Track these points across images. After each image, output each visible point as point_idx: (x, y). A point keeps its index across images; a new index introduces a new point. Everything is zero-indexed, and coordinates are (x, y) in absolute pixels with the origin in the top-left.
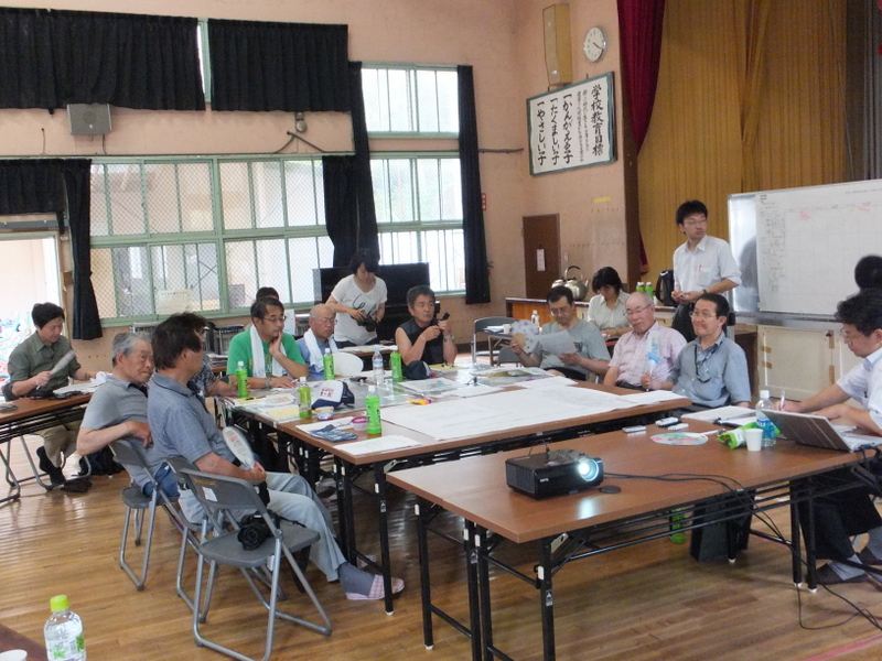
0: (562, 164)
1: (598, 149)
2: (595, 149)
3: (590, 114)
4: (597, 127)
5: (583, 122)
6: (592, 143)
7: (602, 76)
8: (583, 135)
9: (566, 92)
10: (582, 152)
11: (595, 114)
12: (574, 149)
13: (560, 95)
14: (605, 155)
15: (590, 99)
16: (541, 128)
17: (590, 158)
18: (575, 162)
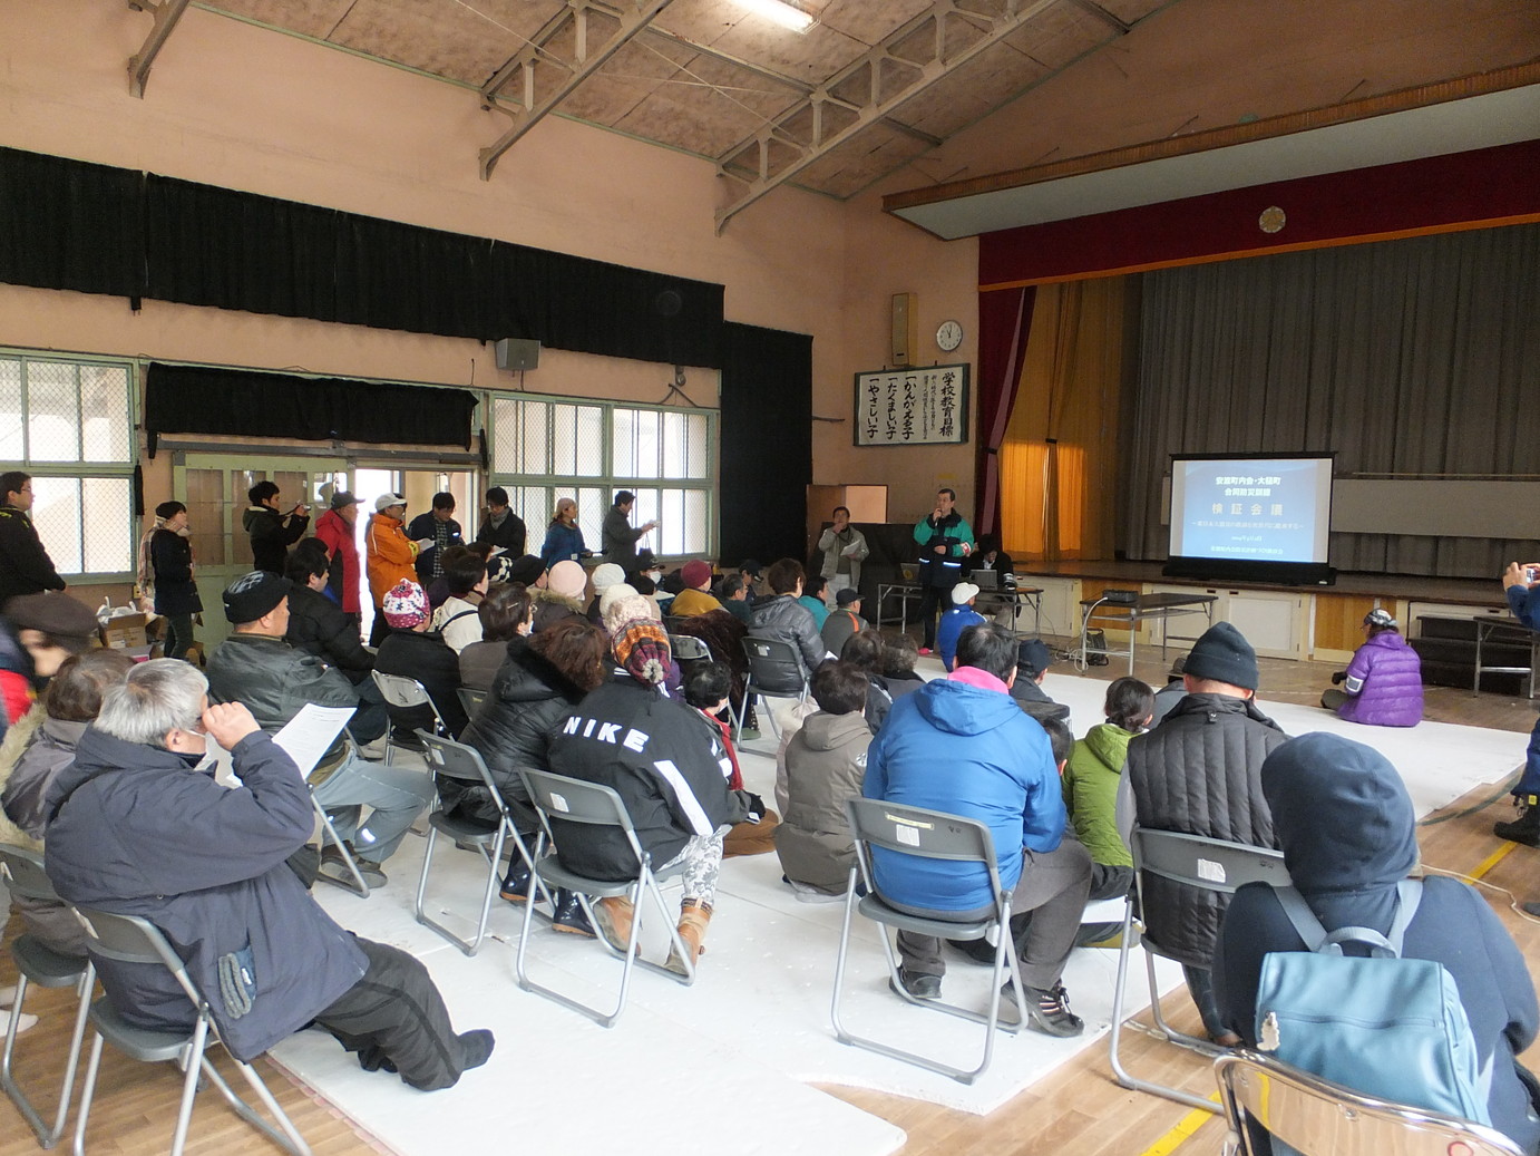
0: (899, 438)
1: (946, 430)
2: (943, 429)
3: (939, 397)
4: (947, 411)
5: (929, 404)
6: (940, 423)
7: (958, 366)
8: (929, 416)
9: (910, 374)
10: (925, 430)
11: (945, 399)
12: (916, 425)
13: (901, 376)
14: (956, 436)
15: (941, 384)
16: (872, 403)
17: (935, 436)
18: (916, 438)
